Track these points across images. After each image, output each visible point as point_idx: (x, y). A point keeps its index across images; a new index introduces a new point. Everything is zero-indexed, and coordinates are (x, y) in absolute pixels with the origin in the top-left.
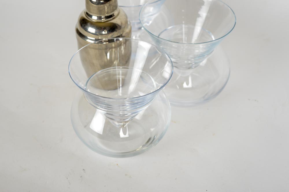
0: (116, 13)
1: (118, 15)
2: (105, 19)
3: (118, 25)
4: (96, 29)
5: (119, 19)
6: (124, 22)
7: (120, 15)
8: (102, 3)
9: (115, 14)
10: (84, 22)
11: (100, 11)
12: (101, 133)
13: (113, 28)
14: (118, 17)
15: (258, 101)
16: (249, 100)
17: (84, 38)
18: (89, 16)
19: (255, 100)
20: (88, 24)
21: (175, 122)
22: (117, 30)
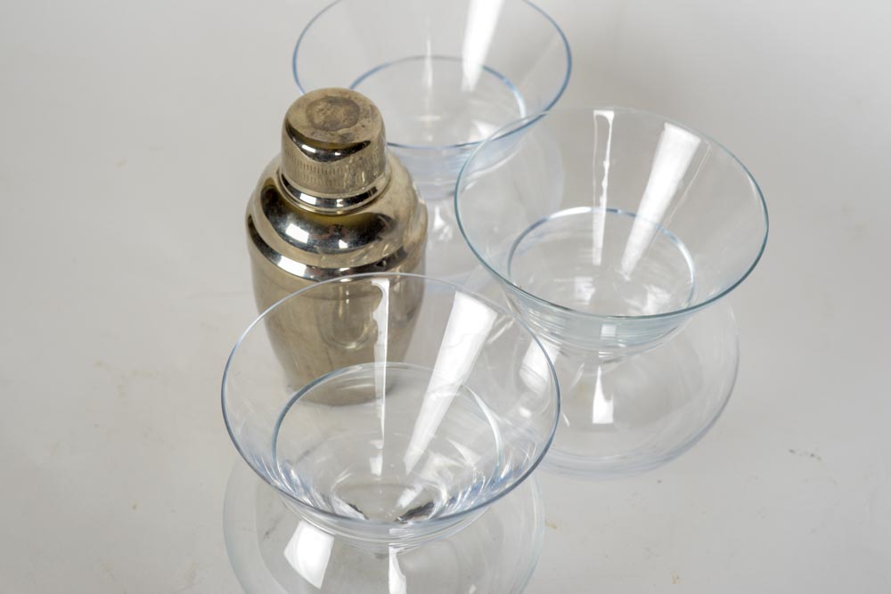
0: (380, 183)
1: (386, 188)
2: (345, 206)
3: (388, 219)
4: (311, 233)
5: (389, 203)
6: (402, 212)
7: (391, 190)
8: (339, 158)
9: (377, 188)
10: (275, 202)
11: (331, 184)
13: (370, 230)
14: (387, 196)
15: (819, 459)
16: (792, 451)
17: (273, 258)
18: (292, 192)
19: (812, 455)
20: (289, 217)
21: (555, 527)
22: (381, 235)
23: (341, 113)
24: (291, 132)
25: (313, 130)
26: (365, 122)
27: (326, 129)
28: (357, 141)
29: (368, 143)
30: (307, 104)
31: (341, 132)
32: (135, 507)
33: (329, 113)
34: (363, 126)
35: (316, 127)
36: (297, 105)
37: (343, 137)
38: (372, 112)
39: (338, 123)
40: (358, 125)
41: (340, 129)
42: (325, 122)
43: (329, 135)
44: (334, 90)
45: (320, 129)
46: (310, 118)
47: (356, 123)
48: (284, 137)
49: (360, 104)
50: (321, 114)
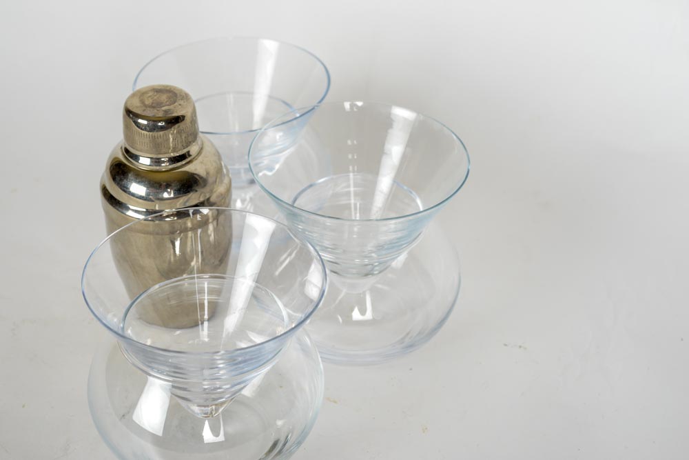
0: (194, 149)
1: (199, 153)
2: (170, 164)
3: (201, 178)
4: (147, 188)
5: (202, 163)
6: (212, 171)
7: (203, 154)
8: (162, 128)
9: (191, 153)
10: (119, 171)
11: (157, 146)
12: (160, 433)
13: (188, 184)
14: (200, 159)
15: (525, 348)
16: (506, 345)
17: (120, 207)
18: (131, 158)
19: (520, 347)
20: (130, 175)
21: (335, 402)
22: (196, 188)
23: (164, 98)
24: (128, 112)
25: (144, 108)
26: (182, 102)
27: (154, 107)
28: (175, 114)
29: (183, 117)
30: (141, 94)
31: (164, 108)
32: (24, 406)
33: (155, 98)
34: (180, 105)
35: (146, 106)
36: (133, 95)
37: (166, 112)
38: (186, 97)
39: (162, 103)
40: (176, 104)
41: (163, 106)
42: (152, 103)
43: (156, 111)
44: (160, 86)
45: (149, 107)
46: (142, 102)
47: (175, 103)
48: (124, 117)
49: (176, 92)
50: (150, 99)
